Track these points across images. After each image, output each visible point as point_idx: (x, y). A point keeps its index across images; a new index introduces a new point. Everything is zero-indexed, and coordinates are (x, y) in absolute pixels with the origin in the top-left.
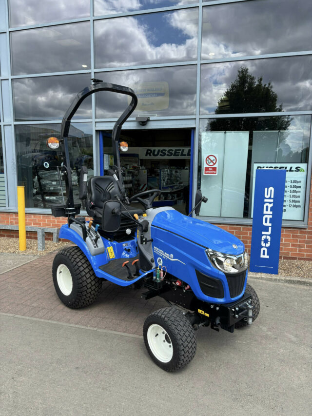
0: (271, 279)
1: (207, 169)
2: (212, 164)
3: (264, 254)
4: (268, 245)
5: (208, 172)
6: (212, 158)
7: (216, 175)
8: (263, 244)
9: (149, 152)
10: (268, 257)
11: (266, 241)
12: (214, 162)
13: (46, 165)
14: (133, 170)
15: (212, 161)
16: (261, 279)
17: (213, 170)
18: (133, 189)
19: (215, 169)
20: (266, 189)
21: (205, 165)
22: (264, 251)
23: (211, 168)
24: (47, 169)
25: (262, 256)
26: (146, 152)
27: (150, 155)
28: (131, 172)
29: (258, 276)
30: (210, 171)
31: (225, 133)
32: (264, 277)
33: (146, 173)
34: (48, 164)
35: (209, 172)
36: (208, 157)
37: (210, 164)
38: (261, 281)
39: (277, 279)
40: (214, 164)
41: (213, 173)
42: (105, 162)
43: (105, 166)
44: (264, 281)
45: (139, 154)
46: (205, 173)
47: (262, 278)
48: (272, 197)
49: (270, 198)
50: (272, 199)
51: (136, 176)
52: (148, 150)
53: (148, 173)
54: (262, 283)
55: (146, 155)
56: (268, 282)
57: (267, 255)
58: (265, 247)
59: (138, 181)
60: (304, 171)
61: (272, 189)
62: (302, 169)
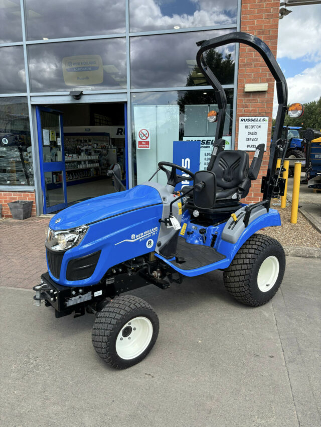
1: (140, 143)
2: (144, 138)
5: (141, 146)
6: (145, 132)
7: (149, 148)
9: (120, 131)
12: (147, 136)
13: (5, 141)
14: (100, 150)
15: (144, 135)
17: (146, 144)
18: (100, 169)
19: (147, 143)
20: (183, 160)
21: (138, 139)
23: (144, 142)
24: (5, 146)
26: (117, 131)
27: (121, 134)
28: (98, 152)
30: (143, 144)
31: (156, 107)
33: (116, 153)
34: (7, 140)
35: (143, 146)
36: (141, 131)
37: (143, 138)
40: (147, 138)
41: (146, 147)
42: (44, 137)
43: (44, 141)
45: (110, 133)
46: (139, 147)
51: (105, 155)
52: (119, 129)
53: (117, 152)
55: (117, 134)
59: (108, 160)
60: (228, 144)
61: (188, 160)
62: (227, 142)
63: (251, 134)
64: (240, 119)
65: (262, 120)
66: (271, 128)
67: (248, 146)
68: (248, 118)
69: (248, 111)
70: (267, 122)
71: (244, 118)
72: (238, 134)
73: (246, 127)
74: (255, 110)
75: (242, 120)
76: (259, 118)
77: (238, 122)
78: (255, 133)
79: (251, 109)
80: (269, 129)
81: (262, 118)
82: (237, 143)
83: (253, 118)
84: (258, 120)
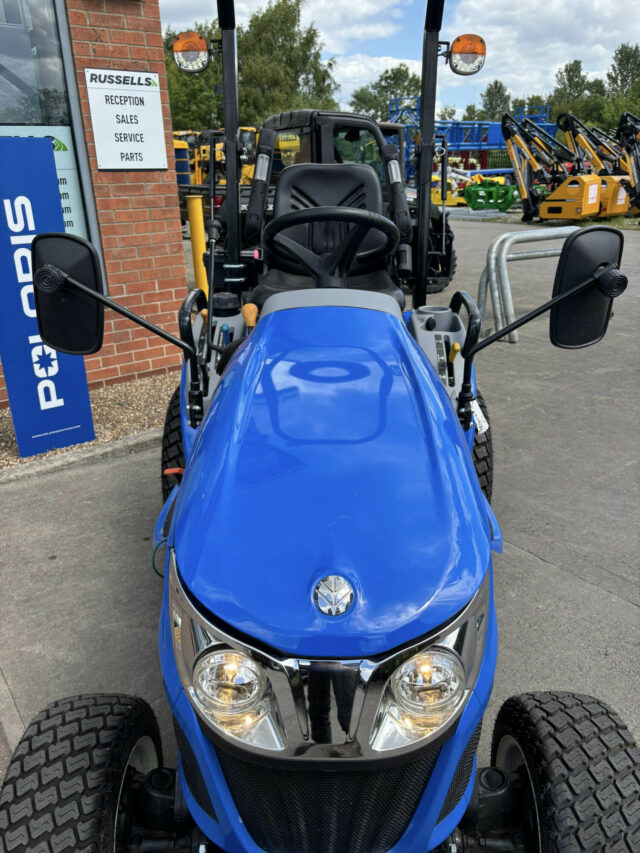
0: (93, 457)
3: (48, 398)
4: (54, 370)
8: (39, 372)
10: (60, 403)
11: (45, 361)
16: (69, 469)
20: (7, 203)
22: (47, 390)
25: (44, 405)
29: (57, 464)
32: (72, 459)
38: (71, 473)
39: (106, 453)
44: (80, 471)
47: (70, 465)
48: (32, 227)
49: (25, 232)
50: (31, 233)
54: (79, 478)
56: (92, 468)
57: (58, 397)
58: (48, 378)
61: (22, 200)
62: (61, 144)
63: (122, 120)
64: (88, 72)
65: (143, 81)
66: (168, 106)
67: (123, 156)
68: (108, 73)
69: (105, 52)
70: (158, 89)
71: (97, 72)
72: (89, 119)
73: (108, 99)
74: (122, 52)
75: (94, 78)
76: (136, 75)
77: (85, 83)
78: (133, 119)
79: (110, 46)
80: (164, 108)
81: (144, 76)
82: (94, 147)
83: (123, 74)
84: (136, 81)
